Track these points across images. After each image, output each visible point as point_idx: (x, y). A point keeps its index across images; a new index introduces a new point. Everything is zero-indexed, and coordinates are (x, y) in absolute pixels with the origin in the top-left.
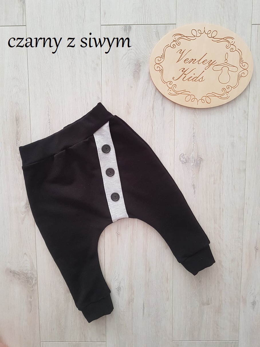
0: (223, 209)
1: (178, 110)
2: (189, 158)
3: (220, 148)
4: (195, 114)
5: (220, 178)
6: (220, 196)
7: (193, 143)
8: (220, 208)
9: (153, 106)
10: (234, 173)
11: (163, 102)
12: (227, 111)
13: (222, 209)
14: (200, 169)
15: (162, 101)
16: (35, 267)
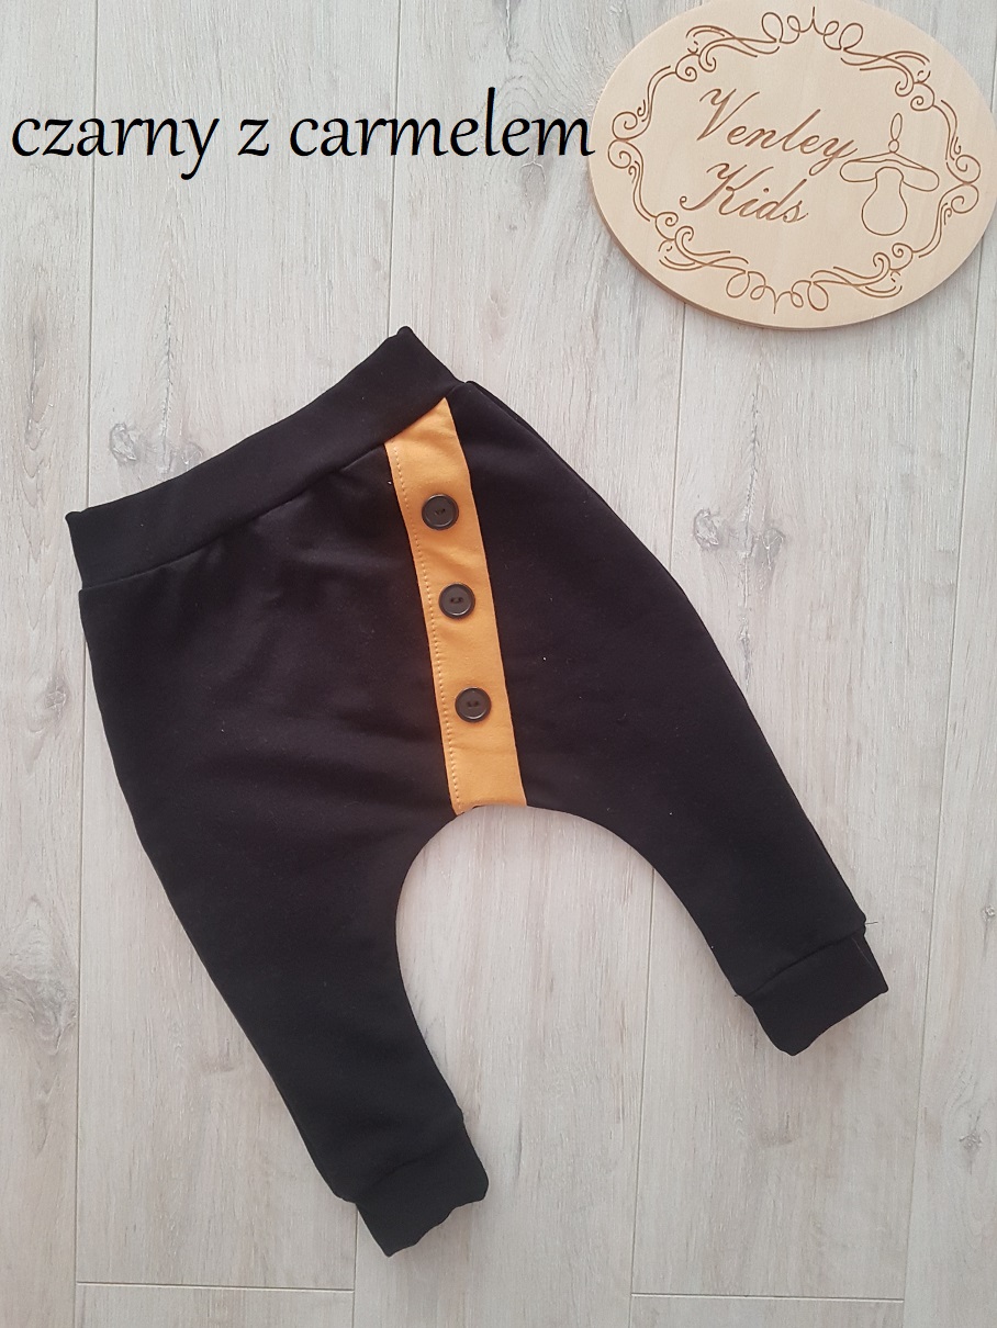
0: (859, 745)
1: (694, 328)
2: (731, 530)
3: (857, 497)
4: (764, 350)
5: (854, 620)
6: (850, 690)
7: (750, 470)
8: (849, 742)
9: (596, 311)
10: (910, 600)
11: (638, 293)
12: (892, 349)
13: (855, 748)
14: (775, 574)
15: (634, 291)
16: (74, 956)
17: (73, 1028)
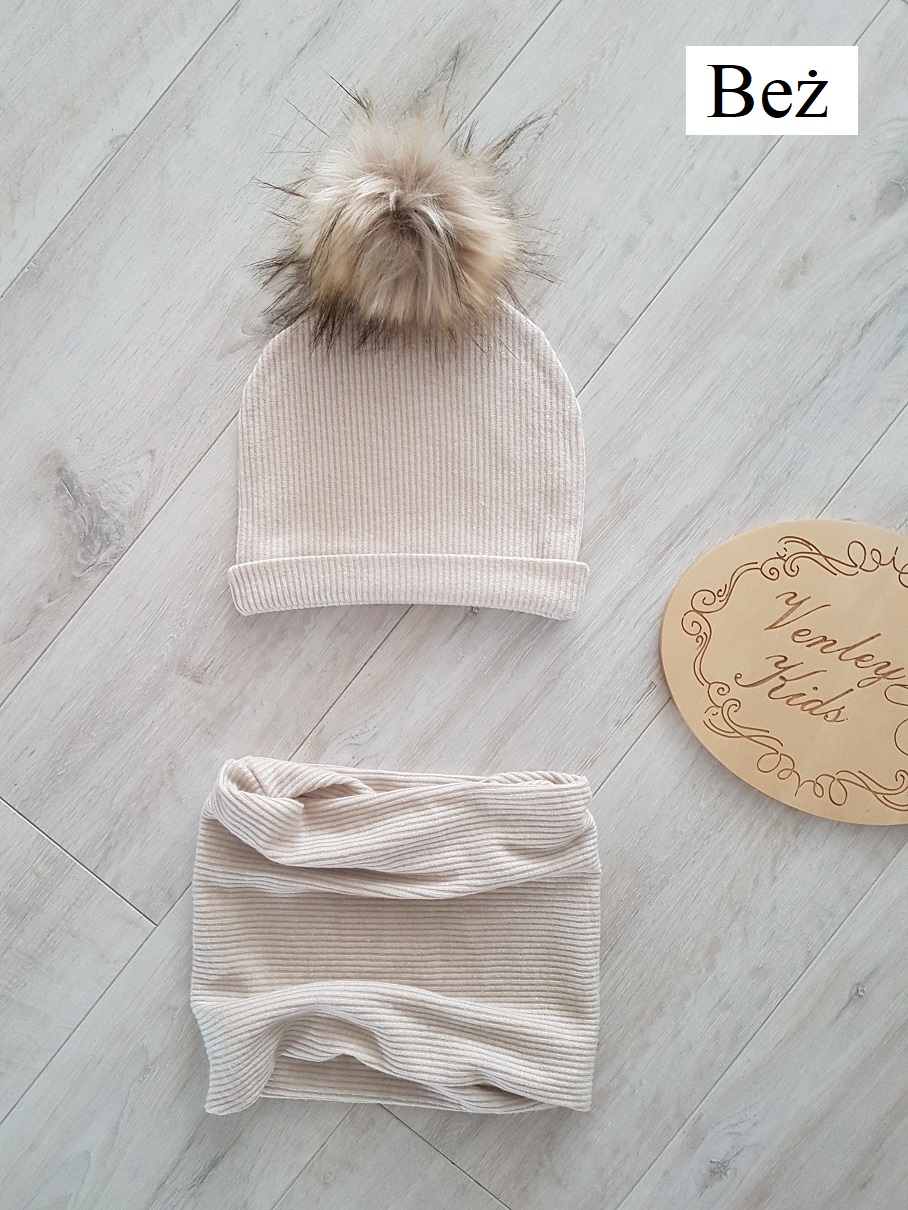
16: (150, 514)
17: (107, 567)
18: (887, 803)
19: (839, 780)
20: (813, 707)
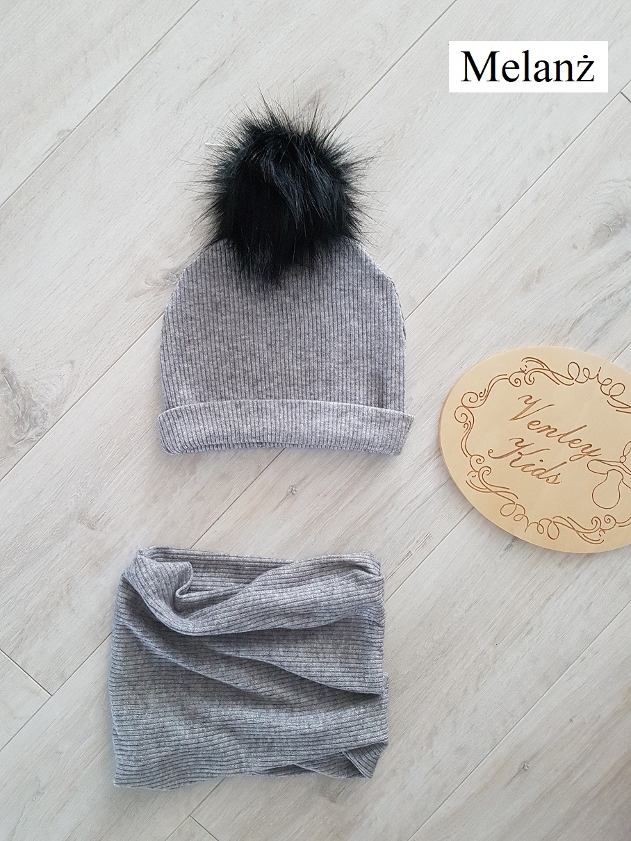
16: (67, 407)
17: (33, 441)
18: (585, 539)
19: (554, 522)
20: (539, 473)
